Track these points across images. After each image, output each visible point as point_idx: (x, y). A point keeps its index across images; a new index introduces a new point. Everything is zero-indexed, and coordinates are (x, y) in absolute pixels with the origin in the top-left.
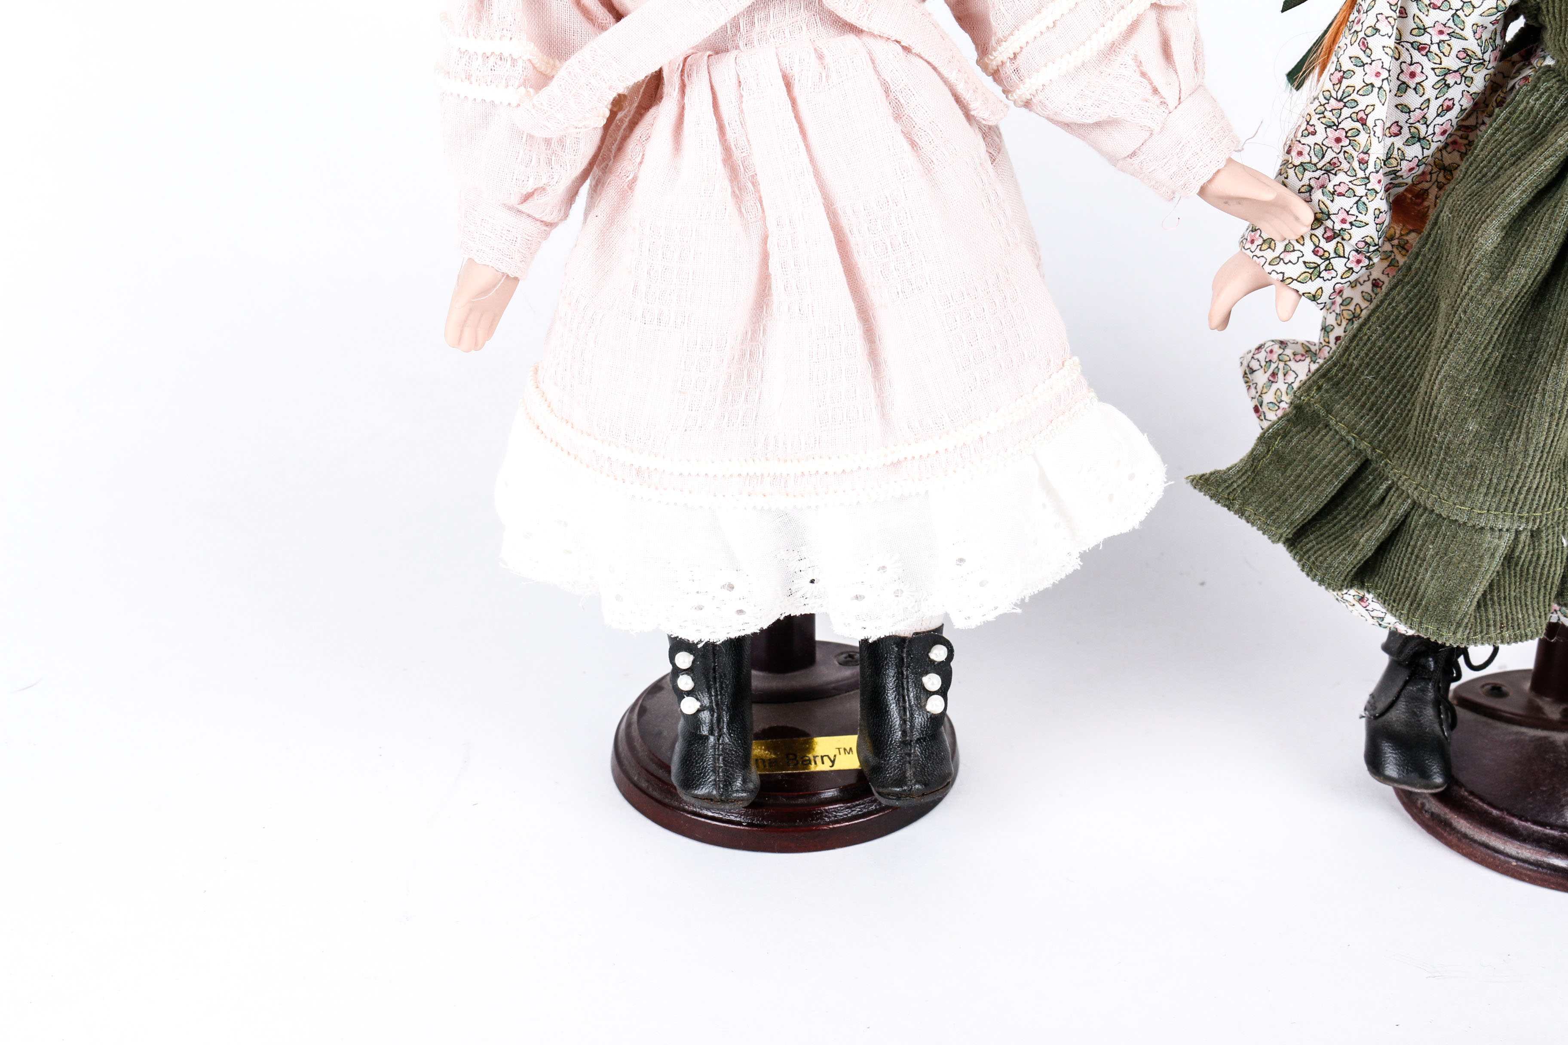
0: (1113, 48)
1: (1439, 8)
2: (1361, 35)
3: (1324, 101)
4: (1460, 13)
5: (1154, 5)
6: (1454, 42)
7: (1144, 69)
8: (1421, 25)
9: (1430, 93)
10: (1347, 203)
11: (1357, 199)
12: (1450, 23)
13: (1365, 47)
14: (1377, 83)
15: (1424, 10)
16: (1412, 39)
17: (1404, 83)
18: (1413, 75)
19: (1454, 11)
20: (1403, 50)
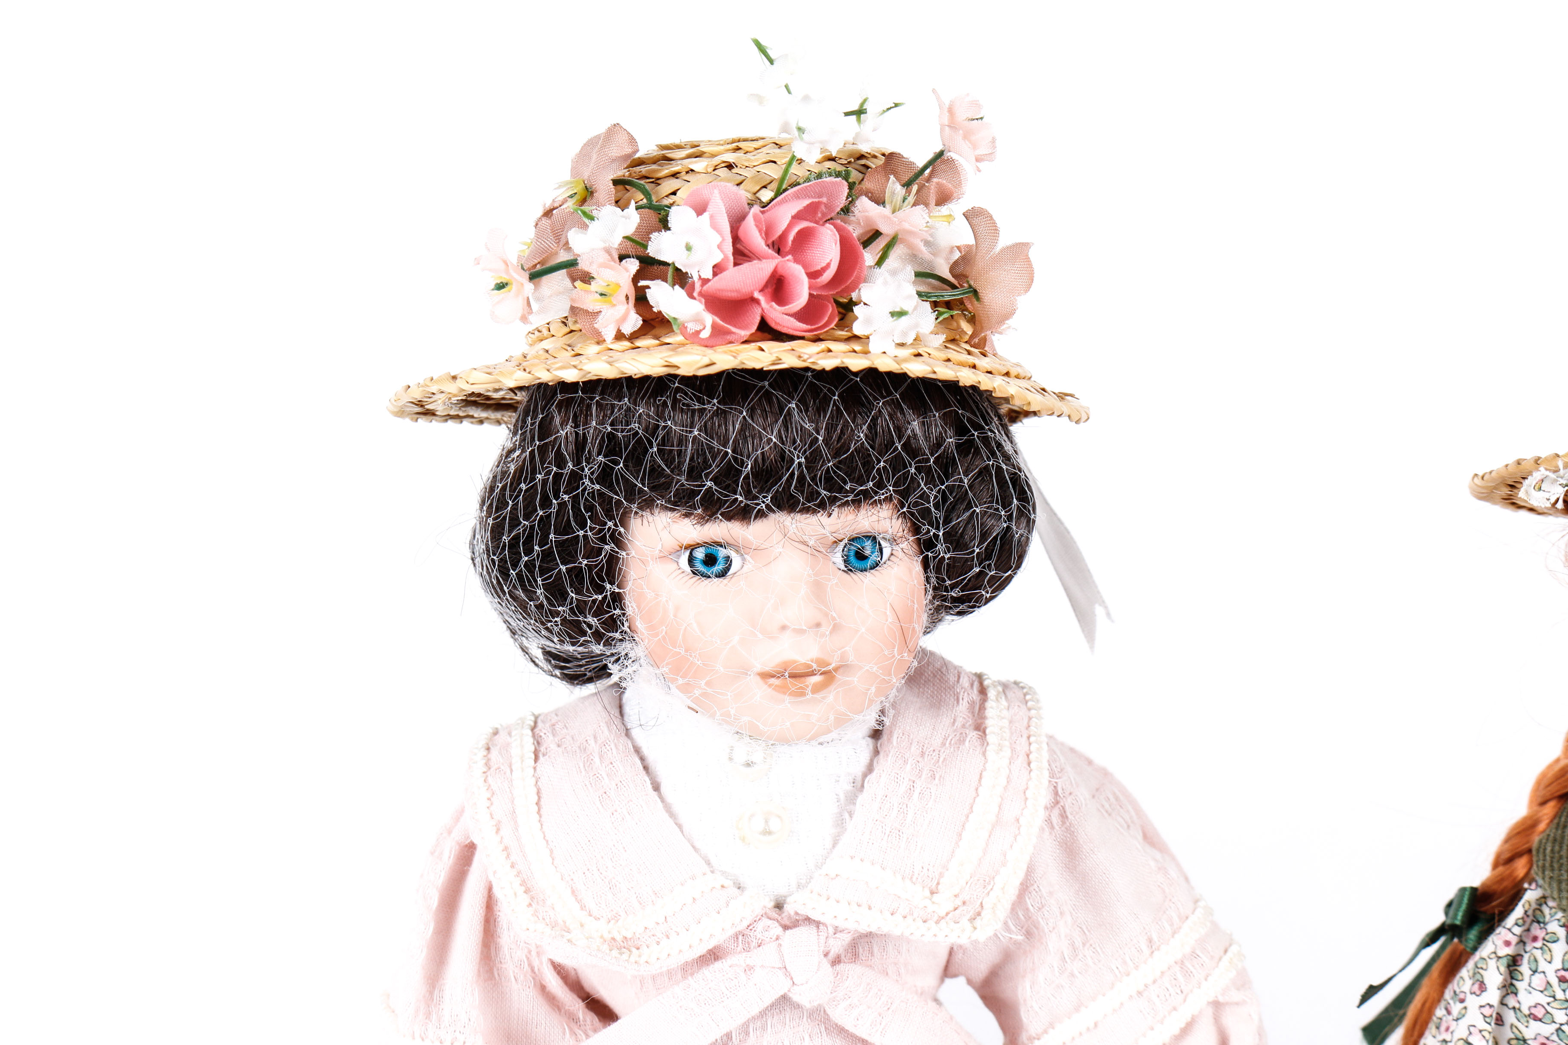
1: (1540, 1020)
5: (1211, 1004)
8: (1520, 1036)
15: (1523, 1020)
19: (1558, 1026)
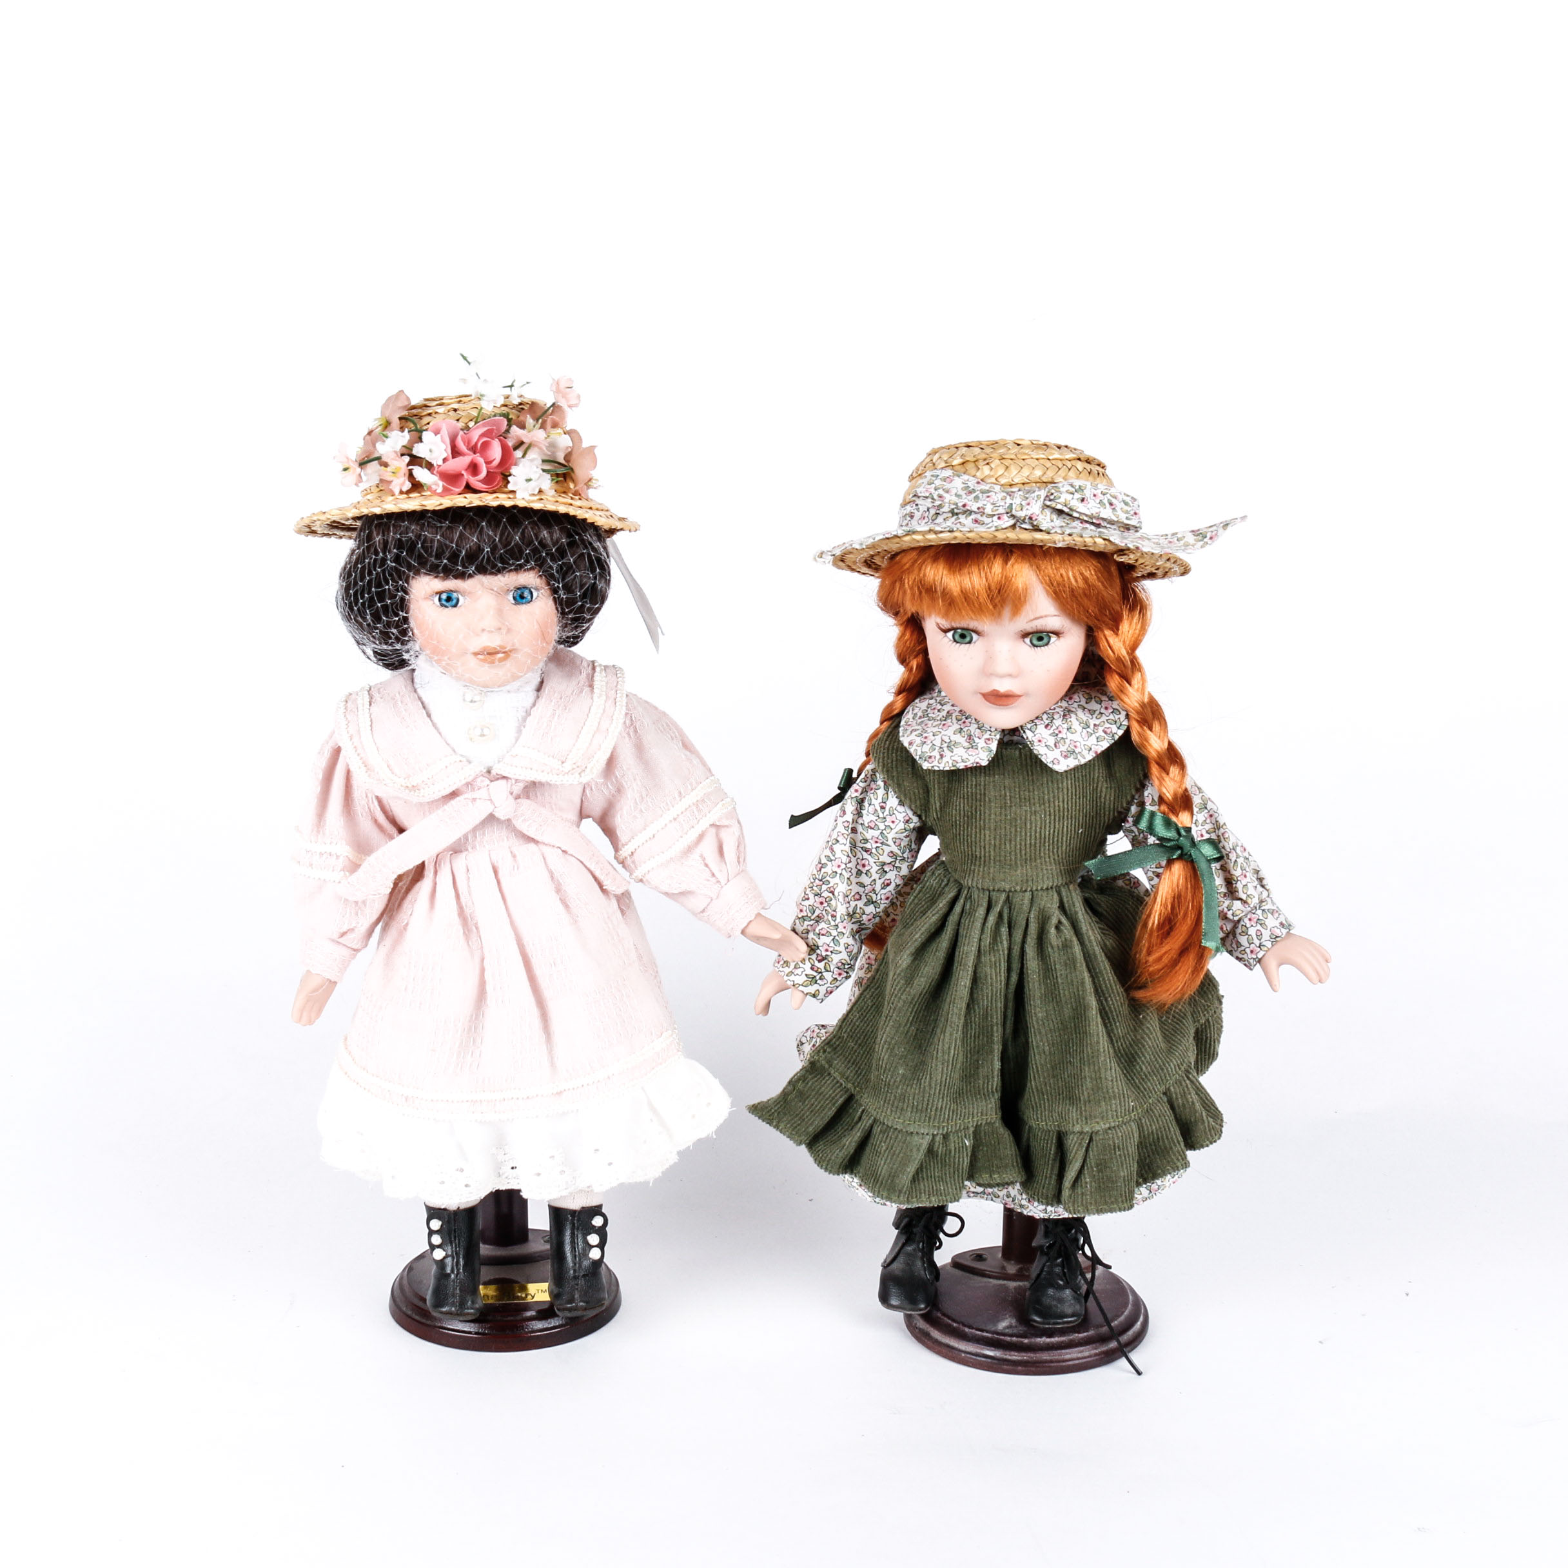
0: (689, 850)
1: (873, 829)
2: (830, 843)
3: (812, 881)
4: (884, 832)
5: (713, 825)
6: (884, 847)
7: (706, 862)
9: (875, 876)
10: (828, 940)
11: (832, 937)
12: (880, 837)
13: (832, 850)
14: (839, 871)
16: (862, 845)
17: (859, 870)
18: (864, 866)
20: (858, 852)
